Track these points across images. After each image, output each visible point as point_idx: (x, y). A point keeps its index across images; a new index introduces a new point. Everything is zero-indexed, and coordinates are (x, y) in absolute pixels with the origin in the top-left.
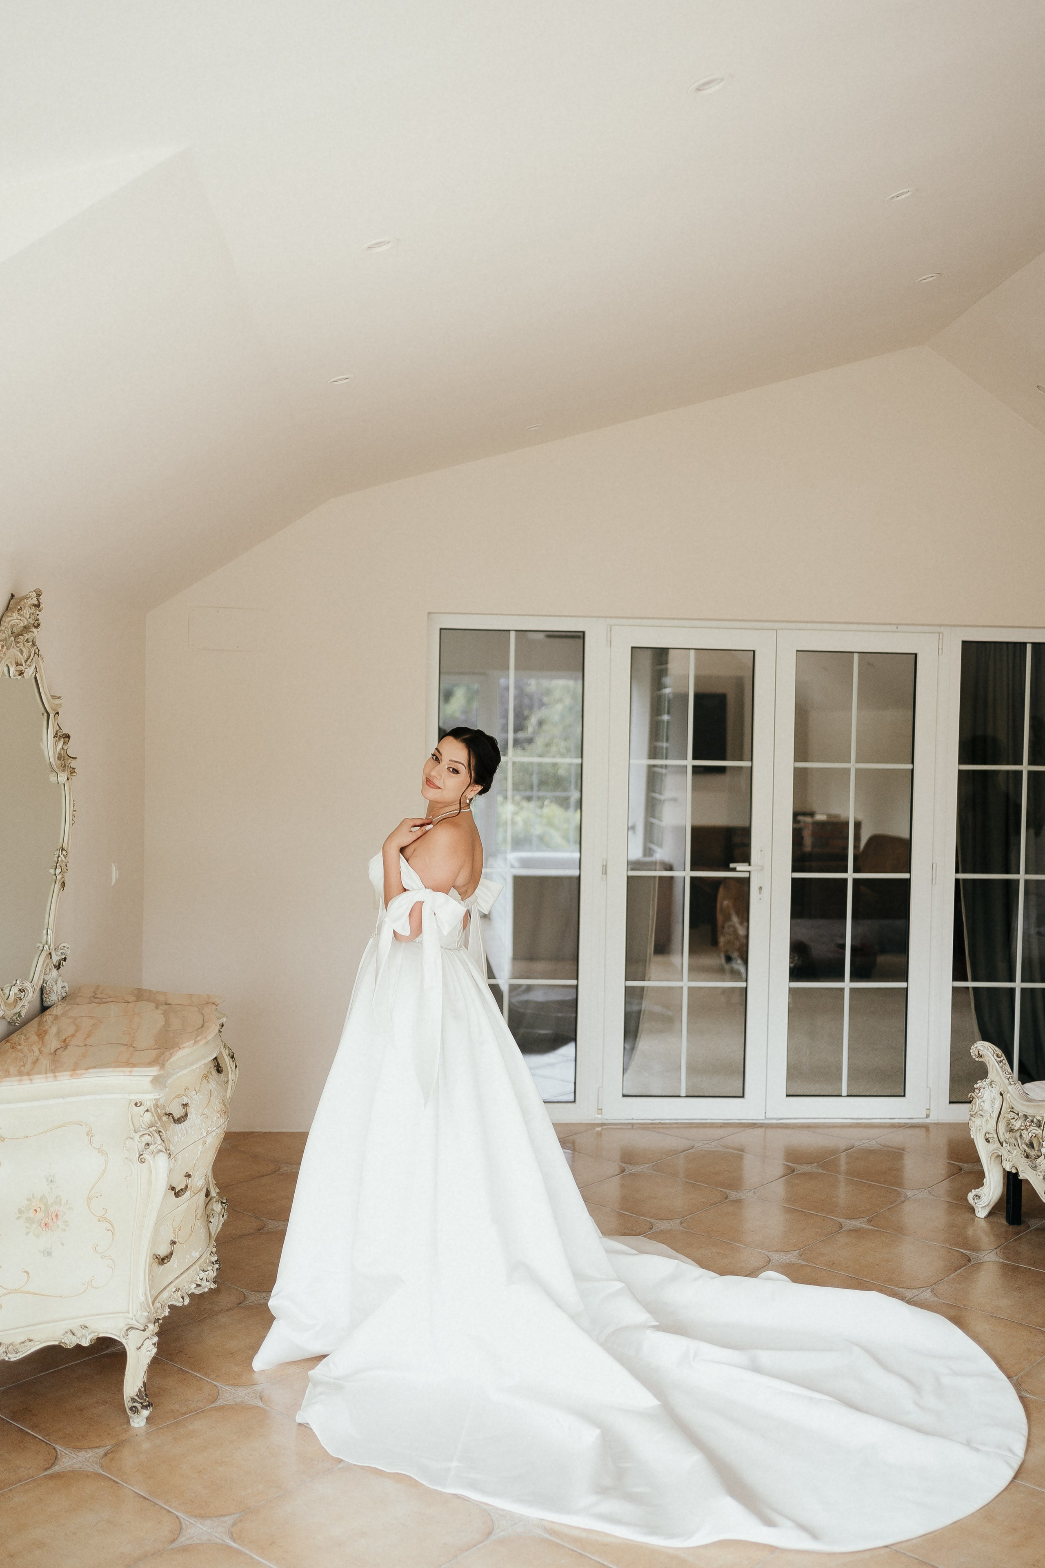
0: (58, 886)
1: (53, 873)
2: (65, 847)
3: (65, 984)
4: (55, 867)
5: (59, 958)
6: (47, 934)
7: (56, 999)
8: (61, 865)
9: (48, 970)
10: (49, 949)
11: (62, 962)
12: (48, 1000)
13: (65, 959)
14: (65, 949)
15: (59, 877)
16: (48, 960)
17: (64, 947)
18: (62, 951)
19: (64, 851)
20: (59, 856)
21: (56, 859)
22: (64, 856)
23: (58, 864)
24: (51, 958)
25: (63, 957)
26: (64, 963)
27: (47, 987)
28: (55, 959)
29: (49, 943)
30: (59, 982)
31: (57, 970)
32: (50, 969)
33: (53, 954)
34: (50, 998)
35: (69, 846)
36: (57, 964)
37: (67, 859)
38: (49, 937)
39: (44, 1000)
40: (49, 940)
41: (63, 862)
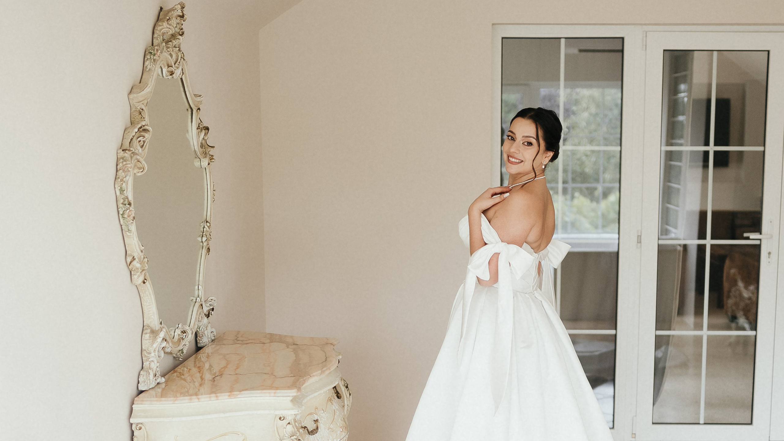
0: (204, 251)
1: (201, 241)
2: (208, 219)
3: (213, 330)
4: (201, 236)
5: (208, 309)
6: (199, 289)
7: (207, 341)
8: (206, 234)
9: (200, 318)
10: (201, 301)
11: (211, 311)
12: (201, 342)
13: (213, 309)
14: (213, 301)
15: (205, 244)
16: (201, 310)
17: (212, 300)
18: (210, 303)
19: (208, 223)
20: (204, 227)
21: (202, 230)
22: (208, 227)
23: (204, 234)
24: (202, 308)
25: (212, 307)
26: (212, 312)
27: (200, 332)
28: (206, 309)
29: (200, 296)
30: (209, 328)
31: (207, 318)
32: (202, 318)
33: (204, 305)
34: (202, 340)
35: (212, 219)
36: (207, 313)
37: (210, 229)
38: (200, 292)
39: (198, 341)
40: (200, 294)
41: (208, 231)
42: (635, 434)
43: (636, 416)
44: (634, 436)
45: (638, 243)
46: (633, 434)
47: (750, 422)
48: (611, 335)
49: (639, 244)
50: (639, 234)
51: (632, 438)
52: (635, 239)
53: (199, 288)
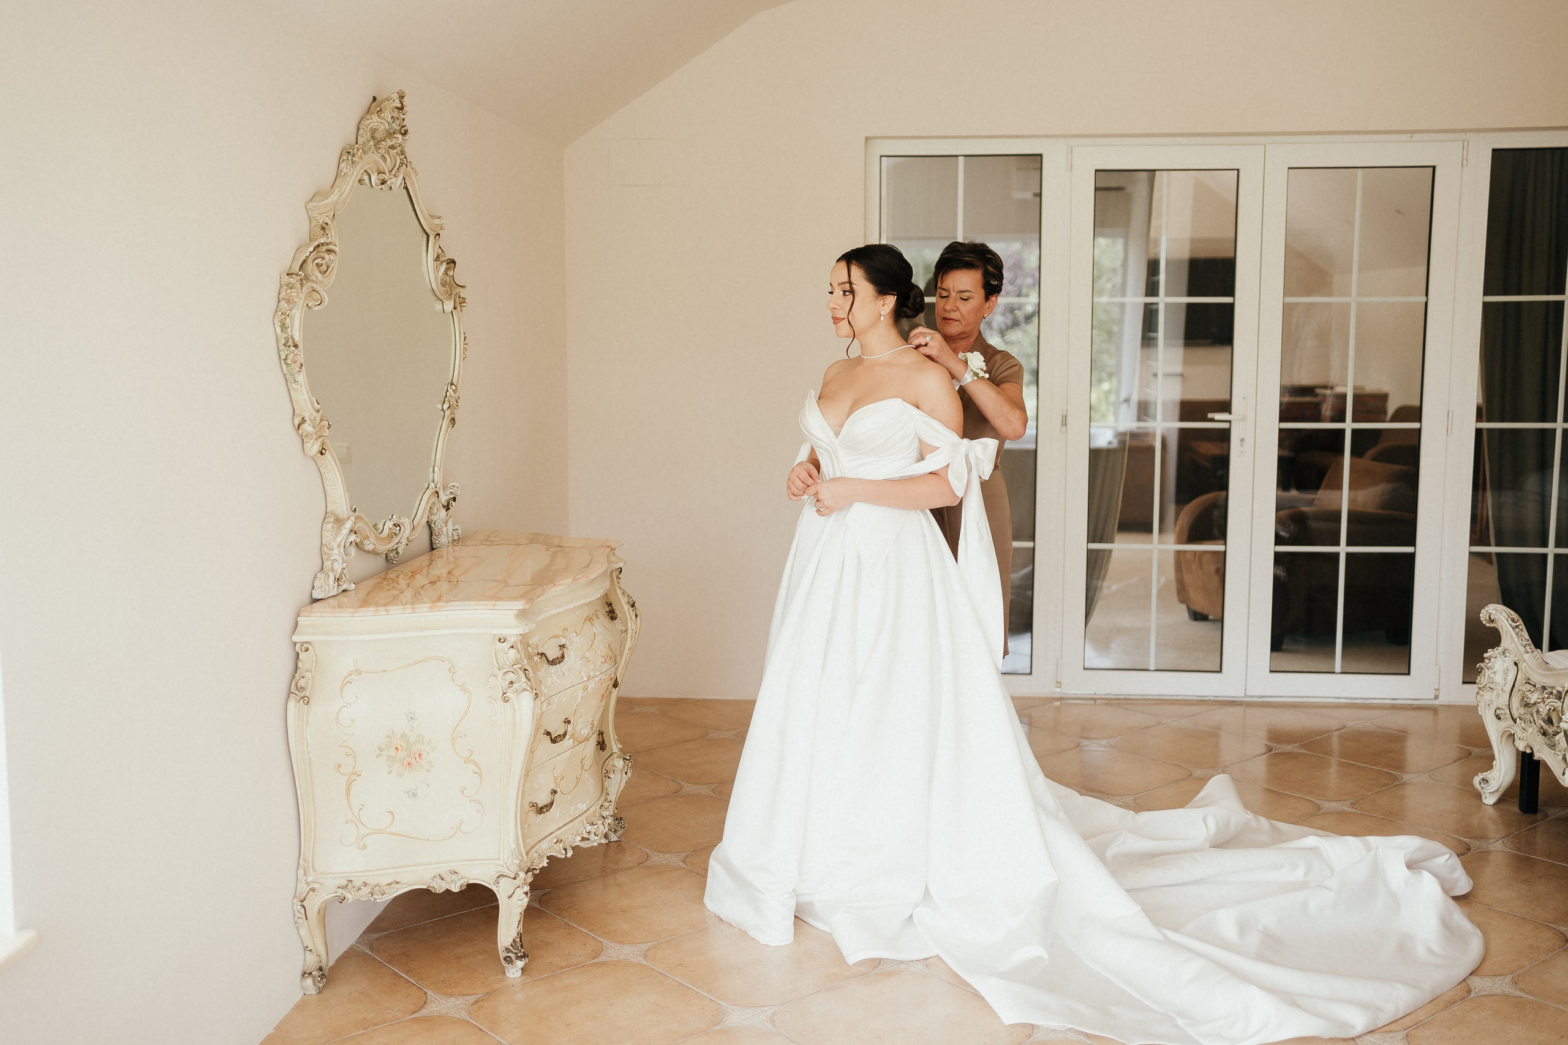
0: (446, 422)
1: (441, 408)
2: (455, 381)
3: (457, 527)
4: (442, 402)
5: (447, 498)
6: (434, 472)
7: (446, 541)
8: (450, 400)
9: (435, 510)
10: (436, 488)
11: (451, 501)
12: (437, 542)
13: (454, 499)
14: (455, 488)
15: (448, 413)
16: (434, 499)
17: (453, 486)
18: (451, 490)
19: (453, 386)
20: (447, 391)
21: (444, 394)
22: (453, 391)
23: (446, 399)
24: (438, 497)
25: (452, 496)
26: (453, 503)
27: (435, 528)
28: (444, 498)
29: (436, 482)
30: (450, 524)
31: (446, 511)
32: (438, 509)
33: (441, 493)
34: (439, 539)
35: (460, 380)
36: (446, 504)
37: (457, 394)
38: (436, 475)
39: (433, 541)
40: (436, 478)
41: (452, 397)
42: (1060, 682)
43: (1061, 658)
44: (1058, 685)
45: (1063, 425)
46: (1057, 682)
47: (1219, 670)
48: (1027, 549)
49: (1064, 427)
50: (1065, 414)
51: (1057, 687)
52: (1059, 422)
53: (435, 470)
